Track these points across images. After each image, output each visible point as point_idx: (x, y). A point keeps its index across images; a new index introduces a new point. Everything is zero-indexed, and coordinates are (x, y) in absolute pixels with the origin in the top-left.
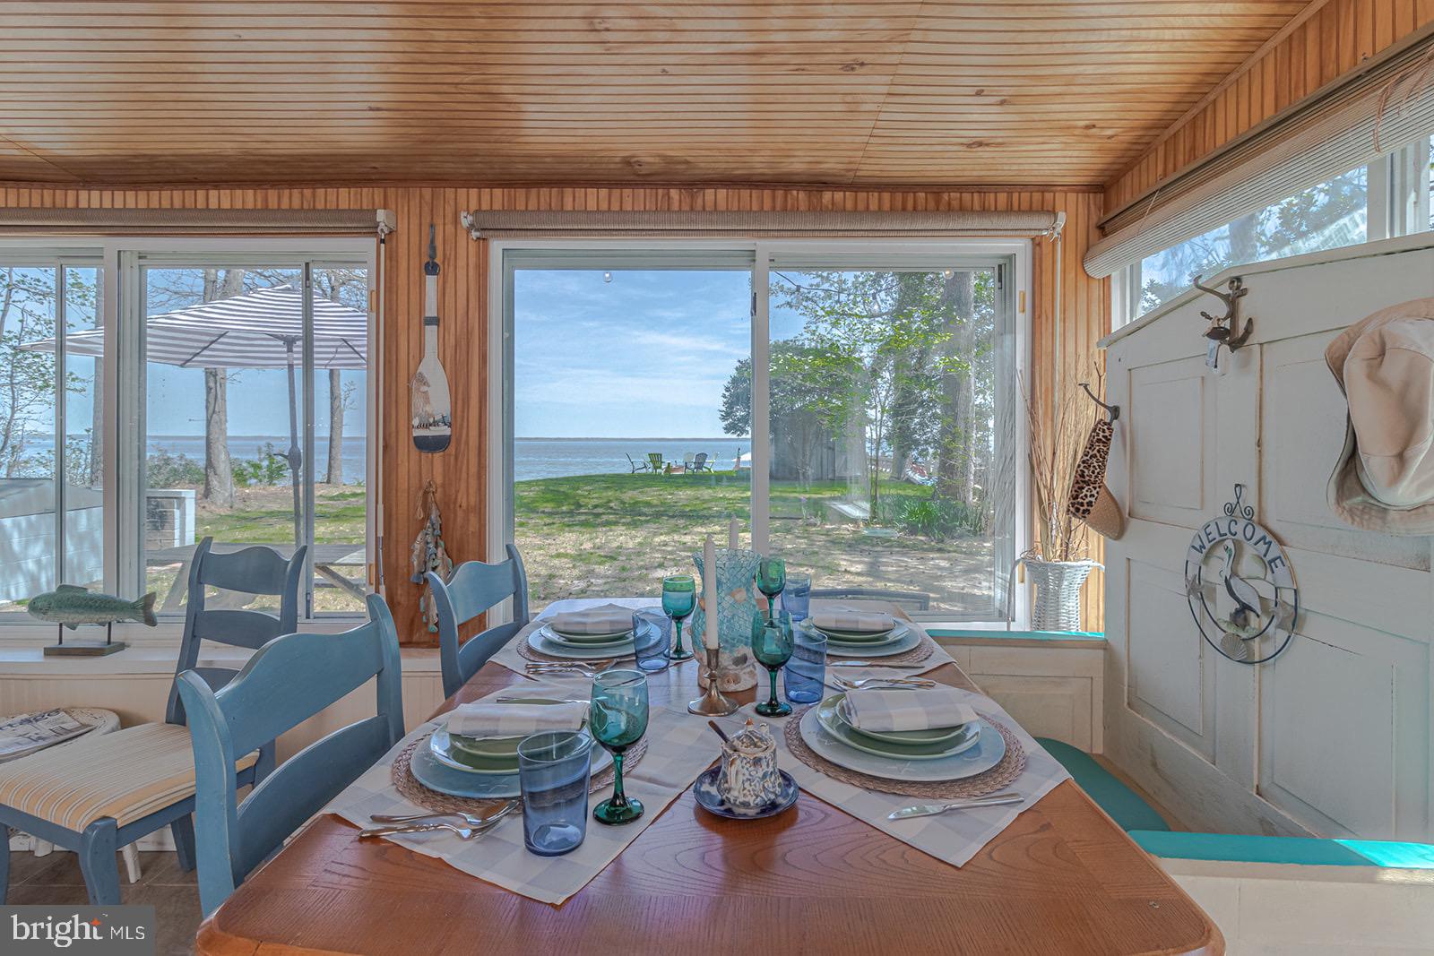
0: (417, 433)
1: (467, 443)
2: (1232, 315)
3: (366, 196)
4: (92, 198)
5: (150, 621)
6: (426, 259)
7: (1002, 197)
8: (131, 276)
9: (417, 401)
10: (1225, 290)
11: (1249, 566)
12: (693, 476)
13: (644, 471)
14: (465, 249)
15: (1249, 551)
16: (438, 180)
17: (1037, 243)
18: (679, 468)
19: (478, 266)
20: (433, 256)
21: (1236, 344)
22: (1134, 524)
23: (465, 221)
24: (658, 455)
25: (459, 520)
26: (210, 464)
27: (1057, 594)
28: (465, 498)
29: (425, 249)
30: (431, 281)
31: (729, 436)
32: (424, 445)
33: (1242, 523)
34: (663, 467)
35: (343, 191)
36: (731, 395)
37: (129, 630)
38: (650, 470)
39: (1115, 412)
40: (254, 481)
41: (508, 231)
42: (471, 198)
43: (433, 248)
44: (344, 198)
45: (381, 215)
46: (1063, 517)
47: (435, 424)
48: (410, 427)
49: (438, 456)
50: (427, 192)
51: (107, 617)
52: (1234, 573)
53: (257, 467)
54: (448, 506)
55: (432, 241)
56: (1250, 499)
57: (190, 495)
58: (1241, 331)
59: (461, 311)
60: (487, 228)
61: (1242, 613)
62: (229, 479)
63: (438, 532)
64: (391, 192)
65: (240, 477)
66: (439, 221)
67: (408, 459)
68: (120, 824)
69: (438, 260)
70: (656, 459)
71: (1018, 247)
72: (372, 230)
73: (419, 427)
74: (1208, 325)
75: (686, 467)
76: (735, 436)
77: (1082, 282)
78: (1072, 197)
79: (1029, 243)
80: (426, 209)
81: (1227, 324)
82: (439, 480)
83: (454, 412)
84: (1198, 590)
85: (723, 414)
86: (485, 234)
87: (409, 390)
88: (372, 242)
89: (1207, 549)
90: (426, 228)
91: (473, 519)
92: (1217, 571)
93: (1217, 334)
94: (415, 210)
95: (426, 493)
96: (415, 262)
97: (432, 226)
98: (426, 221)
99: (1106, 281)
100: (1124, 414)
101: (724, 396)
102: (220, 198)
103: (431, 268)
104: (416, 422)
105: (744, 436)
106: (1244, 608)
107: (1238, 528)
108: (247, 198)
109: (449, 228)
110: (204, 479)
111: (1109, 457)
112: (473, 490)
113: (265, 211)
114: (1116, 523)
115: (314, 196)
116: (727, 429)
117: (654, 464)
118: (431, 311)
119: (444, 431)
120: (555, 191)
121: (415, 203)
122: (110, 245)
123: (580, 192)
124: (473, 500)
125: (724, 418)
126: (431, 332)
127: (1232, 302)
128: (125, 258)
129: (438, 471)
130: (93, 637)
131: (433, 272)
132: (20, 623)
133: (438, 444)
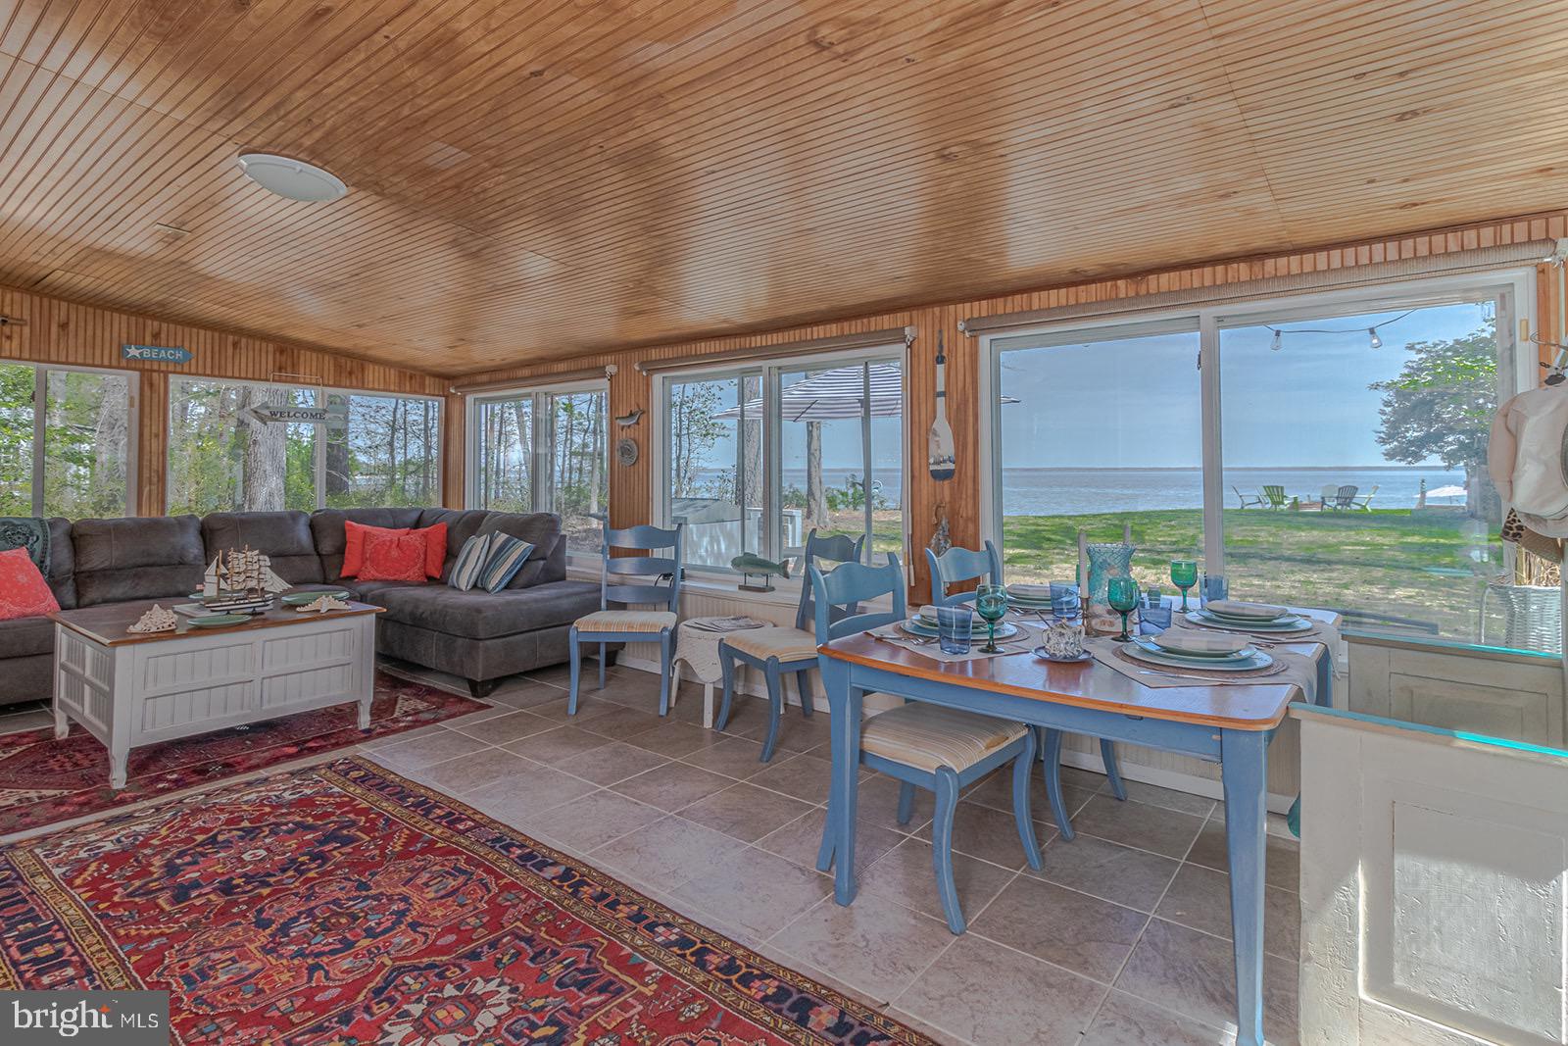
0: (932, 468)
1: (966, 473)
3: (900, 319)
4: (758, 341)
5: (786, 576)
6: (937, 354)
8: (775, 380)
9: (932, 446)
12: (1336, 515)
13: (1259, 506)
14: (963, 342)
16: (943, 302)
17: (1541, 271)
18: (1312, 504)
19: (971, 355)
20: (941, 351)
23: (961, 328)
24: (1277, 487)
25: (961, 528)
26: (810, 493)
28: (966, 511)
29: (937, 348)
30: (940, 368)
32: (938, 475)
34: (1286, 502)
35: (886, 317)
37: (776, 580)
38: (1268, 506)
40: (841, 506)
41: (990, 330)
42: (966, 310)
43: (941, 347)
44: (886, 322)
45: (907, 330)
47: (944, 461)
48: (929, 464)
49: (946, 482)
50: (937, 310)
51: (766, 571)
53: (844, 494)
54: (954, 515)
55: (941, 342)
57: (798, 513)
59: (960, 384)
60: (976, 328)
62: (824, 505)
63: (947, 533)
64: (915, 313)
65: (832, 503)
66: (945, 328)
67: (927, 484)
68: (780, 661)
69: (945, 354)
70: (1275, 492)
71: (1519, 275)
72: (903, 340)
73: (935, 463)
75: (1324, 503)
76: (1403, 464)
79: (1532, 270)
80: (937, 321)
82: (947, 499)
83: (956, 454)
85: (1382, 435)
86: (975, 333)
87: (927, 440)
88: (904, 346)
90: (936, 335)
91: (971, 526)
94: (929, 323)
95: (938, 507)
96: (930, 357)
97: (940, 331)
98: (937, 328)
101: (1383, 413)
102: (819, 332)
103: (940, 360)
104: (931, 461)
105: (1420, 464)
108: (833, 329)
109: (952, 332)
110: (807, 502)
112: (970, 506)
113: (842, 337)
115: (869, 322)
117: (1272, 499)
118: (941, 388)
119: (952, 466)
120: (1025, 295)
121: (929, 318)
122: (765, 364)
123: (1044, 294)
124: (970, 513)
125: (1383, 441)
126: (941, 401)
128: (772, 370)
129: (947, 493)
130: (760, 582)
131: (942, 362)
132: (727, 572)
133: (947, 475)
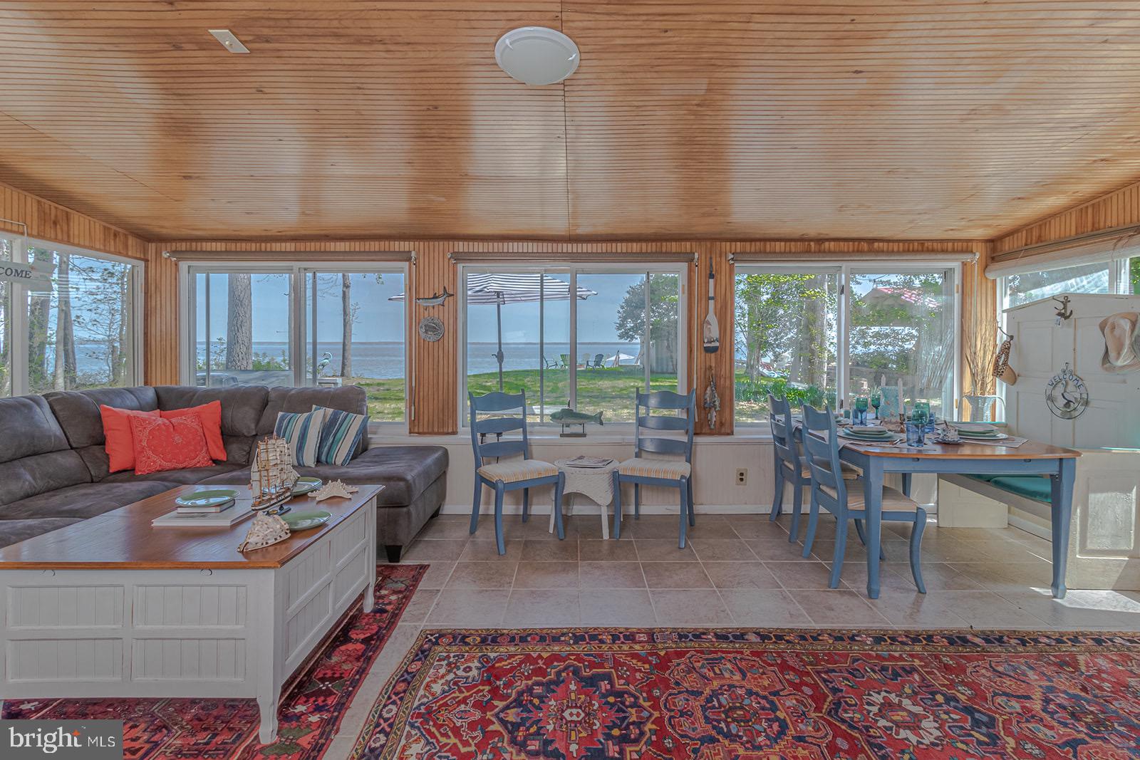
0: (705, 345)
1: (725, 350)
2: (1065, 308)
3: (683, 246)
5: (601, 423)
6: (708, 272)
7: (950, 245)
9: (706, 331)
10: (1062, 300)
11: (1071, 388)
12: (593, 371)
14: (725, 267)
15: (1071, 383)
16: (713, 239)
17: (964, 264)
19: (730, 275)
20: (711, 271)
21: (1066, 318)
22: (1019, 379)
23: (730, 257)
27: (982, 409)
28: (725, 374)
29: (709, 268)
30: (711, 281)
31: (623, 341)
32: (708, 350)
33: (1068, 376)
35: (674, 244)
36: (624, 312)
39: (1012, 337)
41: (743, 261)
43: (711, 267)
44: (674, 246)
46: (991, 378)
47: (714, 341)
48: (703, 342)
49: (713, 355)
50: (709, 244)
52: (1065, 391)
55: (711, 265)
56: (1071, 367)
58: (1068, 314)
59: (723, 293)
60: (737, 258)
61: (1068, 403)
64: (693, 244)
66: (714, 256)
67: (702, 355)
69: (714, 273)
71: (956, 265)
73: (707, 342)
74: (1057, 311)
75: (588, 365)
76: (626, 341)
77: (984, 281)
78: (980, 244)
79: (960, 263)
80: (708, 249)
81: (1063, 311)
82: (713, 365)
83: (721, 338)
84: (1051, 398)
85: (618, 325)
87: (703, 327)
88: (687, 265)
89: (1054, 385)
90: (708, 259)
91: (728, 382)
92: (1058, 392)
93: (1059, 314)
94: (703, 252)
95: (708, 370)
96: (703, 273)
97: (711, 258)
98: (708, 256)
99: (994, 281)
100: (1015, 338)
101: (619, 312)
103: (712, 276)
104: (705, 341)
105: (634, 341)
106: (1069, 401)
107: (1067, 376)
111: (1010, 355)
112: (727, 370)
114: (1013, 379)
116: (621, 336)
118: (711, 294)
119: (717, 344)
121: (703, 249)
123: (773, 243)
125: (618, 329)
126: (711, 303)
127: (1065, 304)
129: (713, 360)
130: (578, 429)
131: (713, 278)
132: (547, 425)
133: (715, 350)
